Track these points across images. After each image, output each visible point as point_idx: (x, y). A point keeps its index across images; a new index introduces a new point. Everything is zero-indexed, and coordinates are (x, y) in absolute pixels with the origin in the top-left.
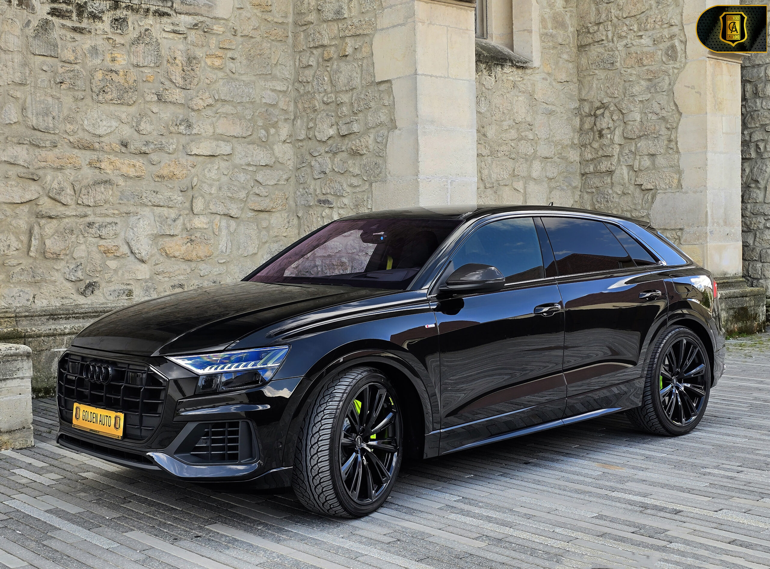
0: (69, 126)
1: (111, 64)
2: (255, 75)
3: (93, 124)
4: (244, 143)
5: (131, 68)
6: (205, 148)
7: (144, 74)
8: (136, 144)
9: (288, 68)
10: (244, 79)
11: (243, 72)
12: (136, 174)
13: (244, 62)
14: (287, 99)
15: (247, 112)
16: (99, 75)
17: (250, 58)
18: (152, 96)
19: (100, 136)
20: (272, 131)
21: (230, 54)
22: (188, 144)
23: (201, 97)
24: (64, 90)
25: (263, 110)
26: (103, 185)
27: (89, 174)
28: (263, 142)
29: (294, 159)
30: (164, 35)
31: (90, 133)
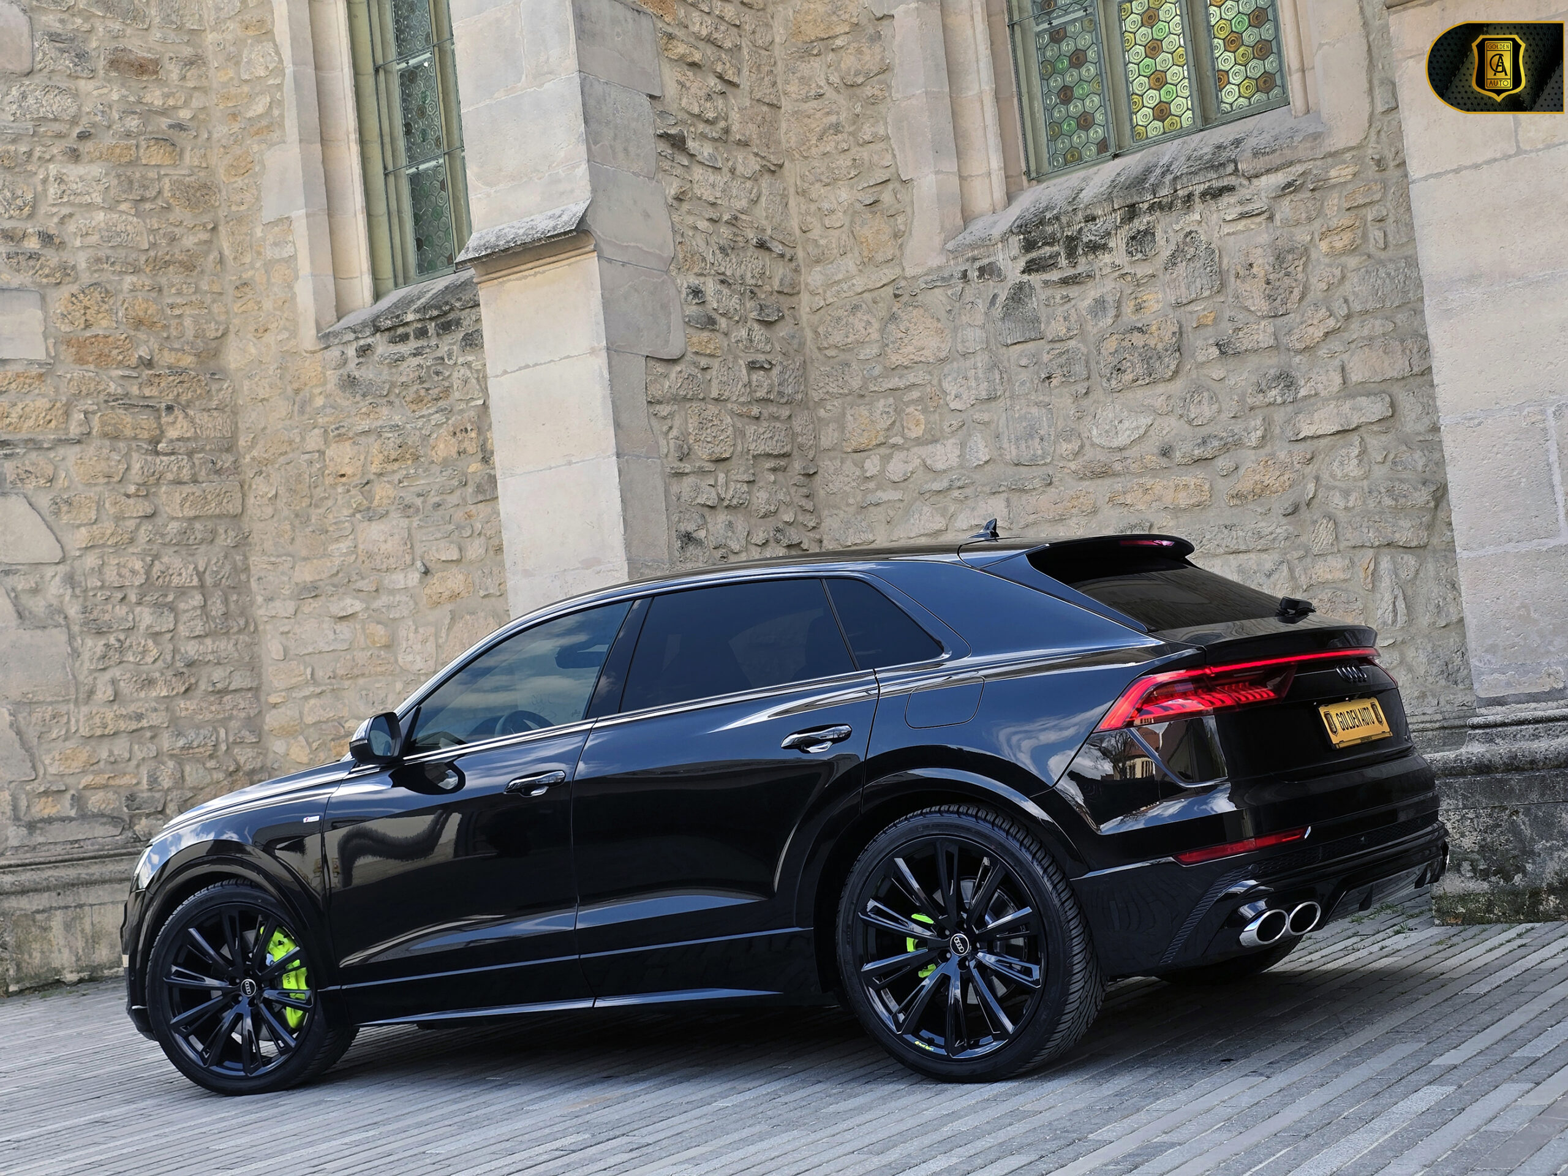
0: (1065, 446)
1: (1133, 318)
5: (1169, 312)
6: (1325, 420)
7: (1195, 316)
8: (1186, 445)
12: (1192, 502)
18: (1209, 351)
19: (1120, 449)
21: (1372, 214)
22: (1290, 420)
23: (1310, 322)
24: (1056, 387)
30: (1227, 229)
31: (1103, 448)
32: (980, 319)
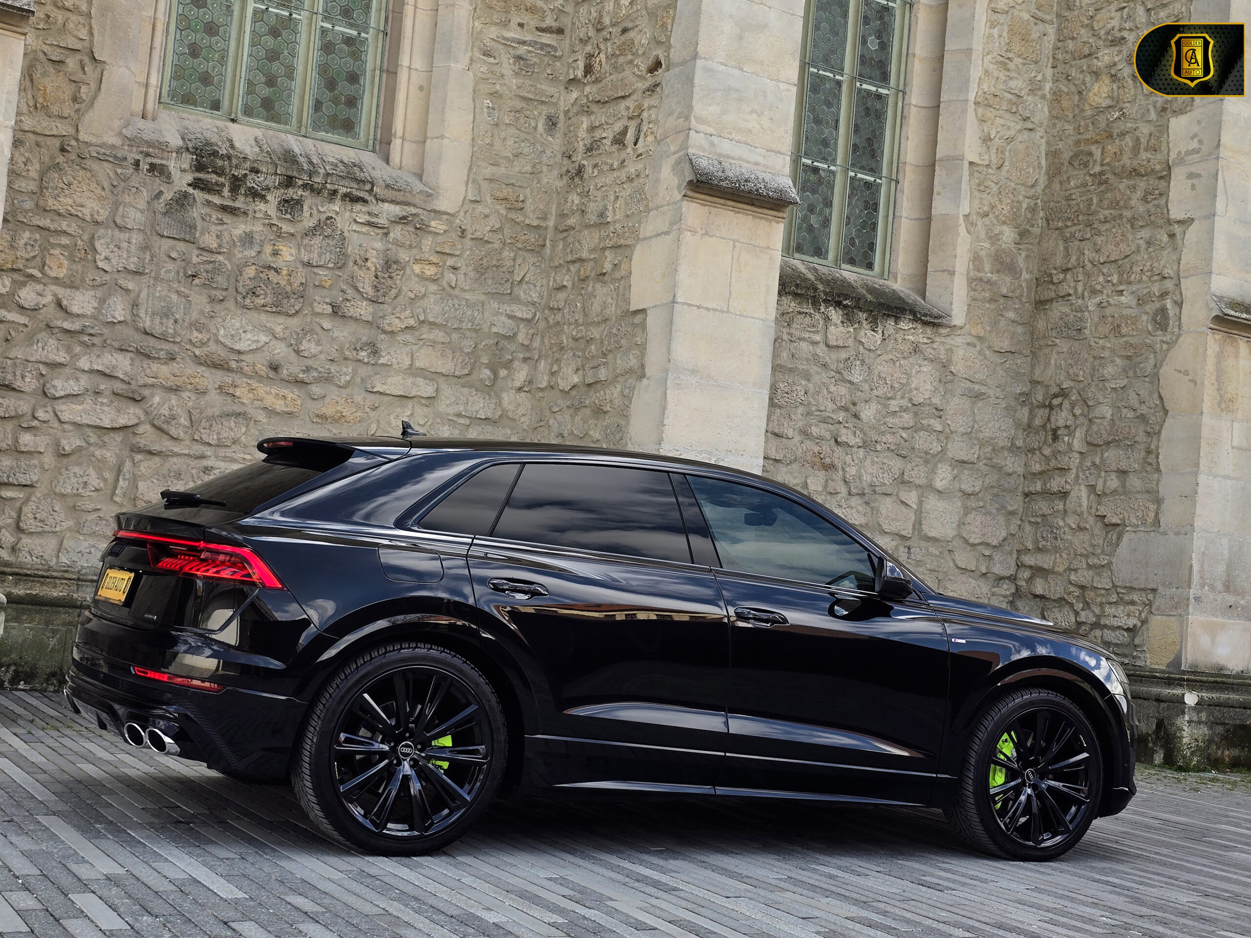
0: (195, 334)
1: (270, 259)
2: (485, 294)
3: (232, 335)
4: (455, 384)
5: (300, 266)
6: (394, 384)
7: (318, 277)
8: (292, 367)
9: (538, 288)
10: (468, 297)
11: (468, 288)
12: (286, 410)
13: (472, 274)
14: (531, 331)
15: (465, 342)
16: (251, 272)
17: (481, 270)
18: (325, 307)
19: (239, 352)
20: (503, 373)
21: (450, 262)
22: (369, 377)
23: (398, 315)
24: (197, 285)
25: (492, 342)
26: (233, 419)
27: (215, 402)
28: (487, 386)
29: (531, 415)
30: (355, 227)
31: (225, 346)
32: (142, 205)
